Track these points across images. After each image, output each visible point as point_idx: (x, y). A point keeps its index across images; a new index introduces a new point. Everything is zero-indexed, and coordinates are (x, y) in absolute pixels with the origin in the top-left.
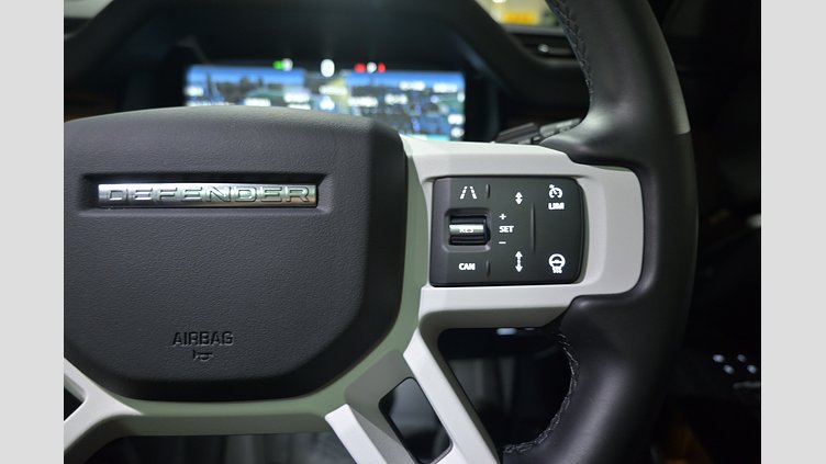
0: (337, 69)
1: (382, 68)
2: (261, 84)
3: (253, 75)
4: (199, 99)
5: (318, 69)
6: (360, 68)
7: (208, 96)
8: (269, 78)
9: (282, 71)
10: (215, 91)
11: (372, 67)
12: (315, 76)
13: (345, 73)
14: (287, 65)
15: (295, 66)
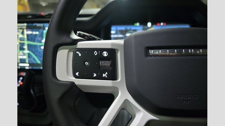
0: (152, 25)
1: (165, 24)
2: (130, 30)
3: (128, 27)
4: (114, 34)
5: (147, 25)
6: (158, 24)
7: (116, 33)
8: (133, 28)
9: (136, 26)
10: (118, 32)
11: (162, 24)
12: (146, 27)
13: (154, 26)
14: (138, 24)
15: (140, 24)
